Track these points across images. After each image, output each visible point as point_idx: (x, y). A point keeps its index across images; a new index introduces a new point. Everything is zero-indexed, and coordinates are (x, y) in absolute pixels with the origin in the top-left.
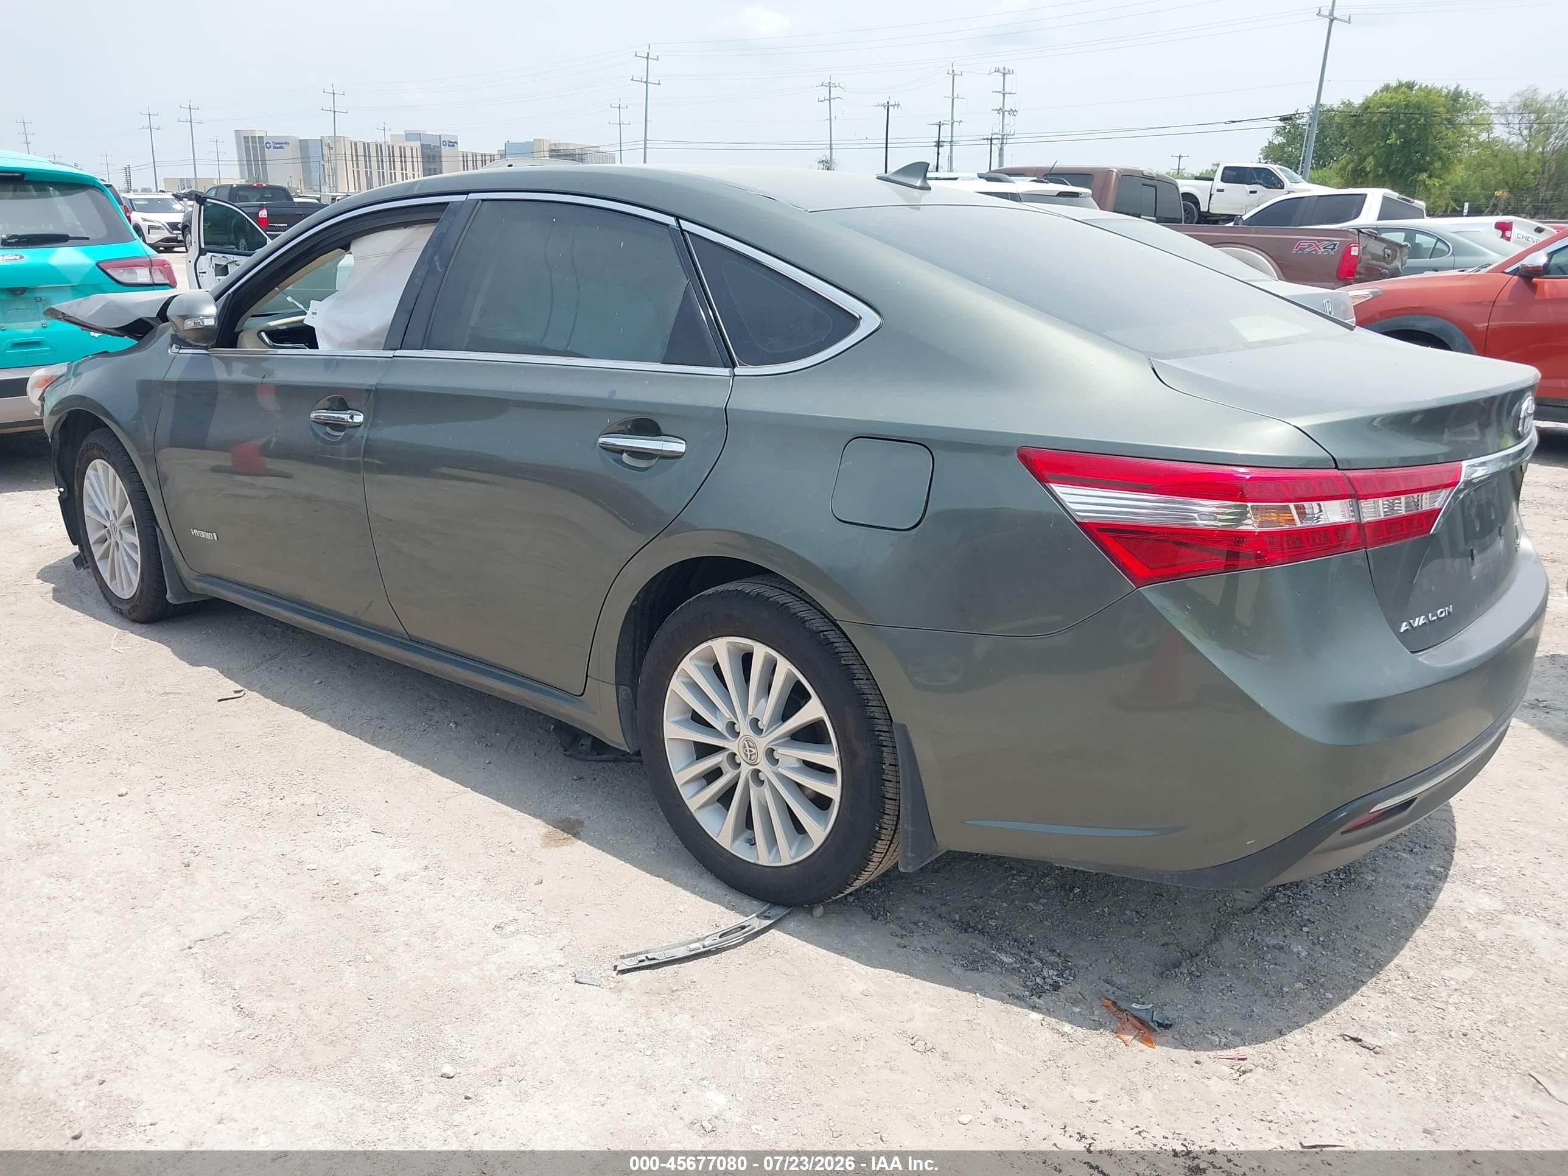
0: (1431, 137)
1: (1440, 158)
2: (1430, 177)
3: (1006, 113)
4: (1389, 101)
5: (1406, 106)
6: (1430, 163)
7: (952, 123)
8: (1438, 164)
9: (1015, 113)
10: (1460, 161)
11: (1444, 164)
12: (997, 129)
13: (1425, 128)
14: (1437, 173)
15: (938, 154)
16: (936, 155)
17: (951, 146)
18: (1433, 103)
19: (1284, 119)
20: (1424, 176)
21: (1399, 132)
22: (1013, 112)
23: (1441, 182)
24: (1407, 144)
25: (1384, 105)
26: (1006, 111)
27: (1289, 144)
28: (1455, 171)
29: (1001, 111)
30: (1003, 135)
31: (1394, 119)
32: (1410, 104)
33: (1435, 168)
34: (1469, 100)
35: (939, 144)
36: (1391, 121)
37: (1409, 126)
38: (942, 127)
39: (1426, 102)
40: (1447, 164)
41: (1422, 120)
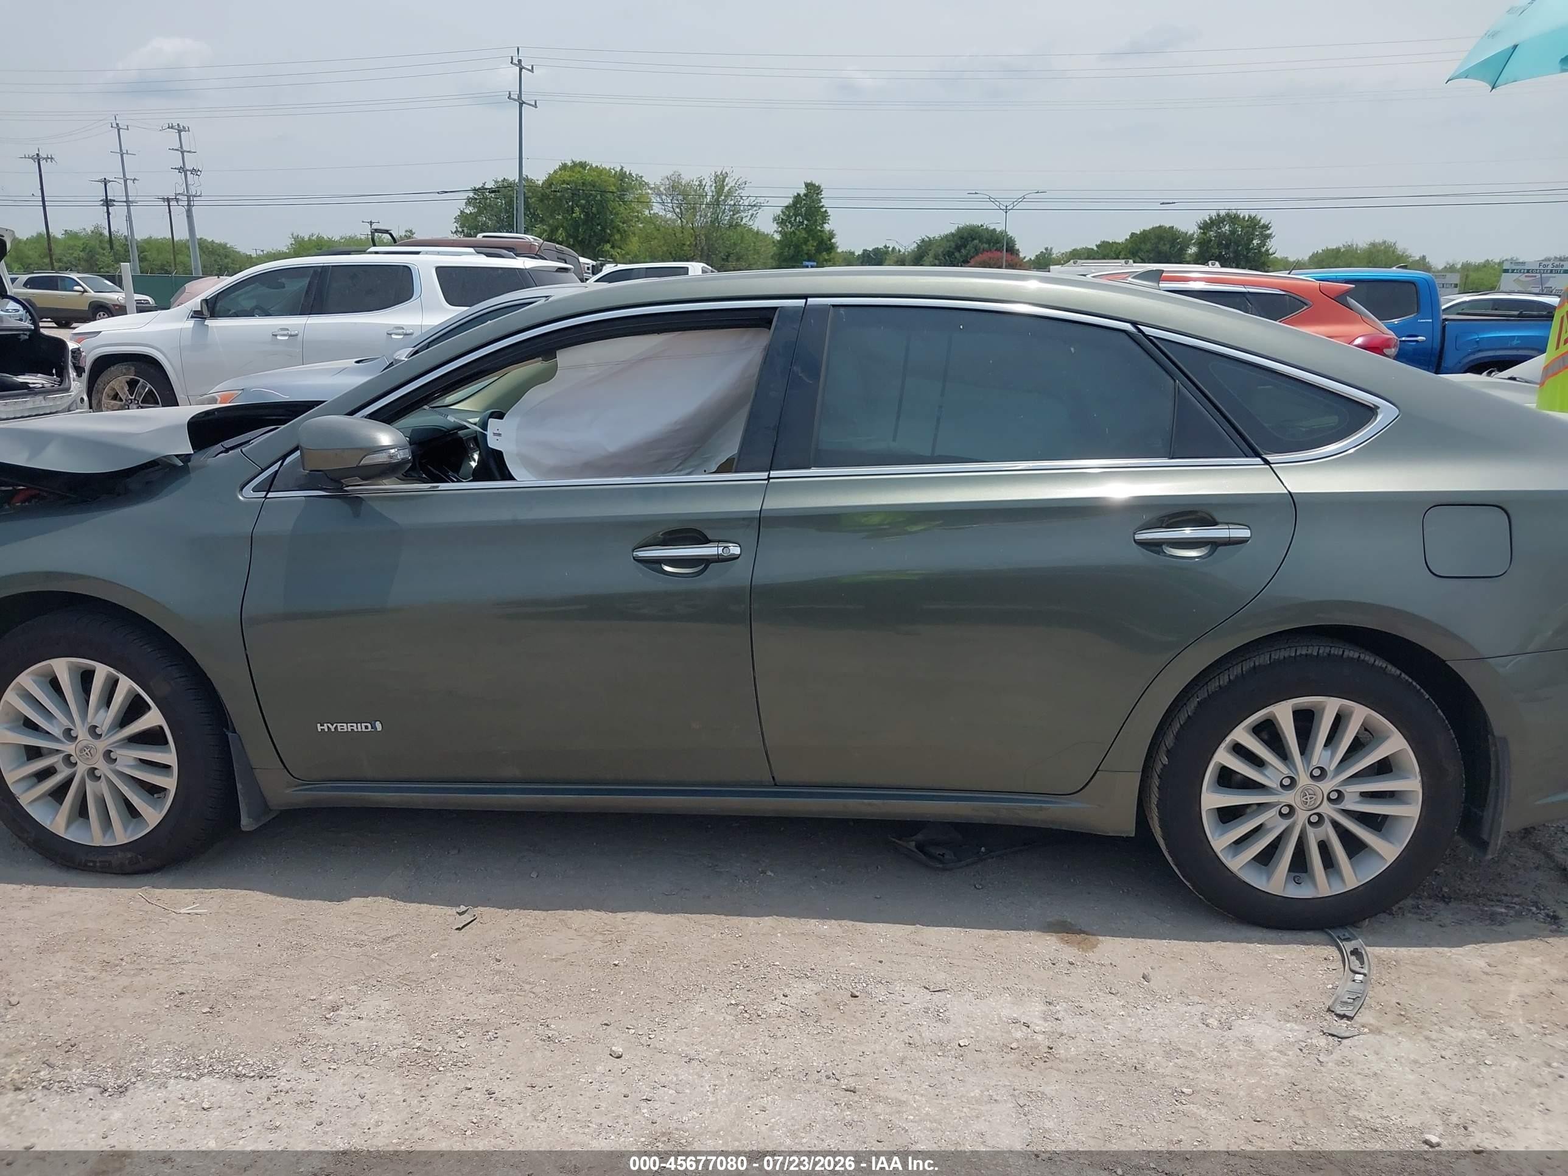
0: (608, 213)
1: (618, 231)
2: (613, 247)
3: (189, 173)
4: (569, 179)
5: (583, 183)
6: (611, 235)
7: (125, 181)
8: (617, 237)
9: (199, 173)
10: (634, 233)
11: (622, 236)
12: (181, 189)
13: (602, 205)
14: (618, 243)
15: (109, 214)
16: (106, 215)
17: (128, 206)
18: (605, 182)
19: (475, 190)
20: (608, 247)
21: (583, 207)
22: (194, 171)
23: (623, 252)
24: (589, 218)
25: (564, 182)
26: (188, 170)
27: (480, 213)
28: (631, 242)
29: (182, 170)
30: (189, 197)
31: (575, 194)
32: (587, 183)
33: (615, 240)
34: (633, 181)
35: (107, 203)
36: (572, 197)
37: (588, 201)
38: (109, 185)
39: (599, 181)
40: (624, 236)
41: (599, 197)
